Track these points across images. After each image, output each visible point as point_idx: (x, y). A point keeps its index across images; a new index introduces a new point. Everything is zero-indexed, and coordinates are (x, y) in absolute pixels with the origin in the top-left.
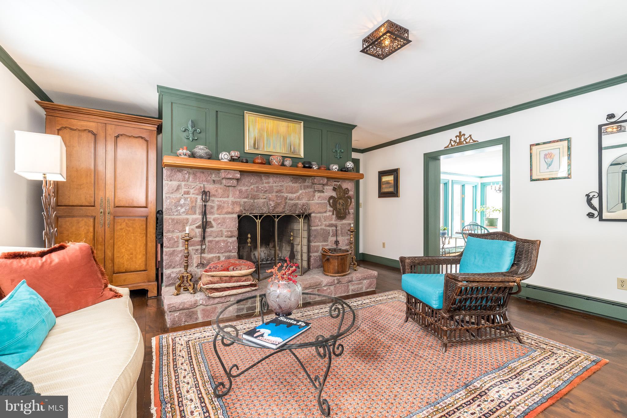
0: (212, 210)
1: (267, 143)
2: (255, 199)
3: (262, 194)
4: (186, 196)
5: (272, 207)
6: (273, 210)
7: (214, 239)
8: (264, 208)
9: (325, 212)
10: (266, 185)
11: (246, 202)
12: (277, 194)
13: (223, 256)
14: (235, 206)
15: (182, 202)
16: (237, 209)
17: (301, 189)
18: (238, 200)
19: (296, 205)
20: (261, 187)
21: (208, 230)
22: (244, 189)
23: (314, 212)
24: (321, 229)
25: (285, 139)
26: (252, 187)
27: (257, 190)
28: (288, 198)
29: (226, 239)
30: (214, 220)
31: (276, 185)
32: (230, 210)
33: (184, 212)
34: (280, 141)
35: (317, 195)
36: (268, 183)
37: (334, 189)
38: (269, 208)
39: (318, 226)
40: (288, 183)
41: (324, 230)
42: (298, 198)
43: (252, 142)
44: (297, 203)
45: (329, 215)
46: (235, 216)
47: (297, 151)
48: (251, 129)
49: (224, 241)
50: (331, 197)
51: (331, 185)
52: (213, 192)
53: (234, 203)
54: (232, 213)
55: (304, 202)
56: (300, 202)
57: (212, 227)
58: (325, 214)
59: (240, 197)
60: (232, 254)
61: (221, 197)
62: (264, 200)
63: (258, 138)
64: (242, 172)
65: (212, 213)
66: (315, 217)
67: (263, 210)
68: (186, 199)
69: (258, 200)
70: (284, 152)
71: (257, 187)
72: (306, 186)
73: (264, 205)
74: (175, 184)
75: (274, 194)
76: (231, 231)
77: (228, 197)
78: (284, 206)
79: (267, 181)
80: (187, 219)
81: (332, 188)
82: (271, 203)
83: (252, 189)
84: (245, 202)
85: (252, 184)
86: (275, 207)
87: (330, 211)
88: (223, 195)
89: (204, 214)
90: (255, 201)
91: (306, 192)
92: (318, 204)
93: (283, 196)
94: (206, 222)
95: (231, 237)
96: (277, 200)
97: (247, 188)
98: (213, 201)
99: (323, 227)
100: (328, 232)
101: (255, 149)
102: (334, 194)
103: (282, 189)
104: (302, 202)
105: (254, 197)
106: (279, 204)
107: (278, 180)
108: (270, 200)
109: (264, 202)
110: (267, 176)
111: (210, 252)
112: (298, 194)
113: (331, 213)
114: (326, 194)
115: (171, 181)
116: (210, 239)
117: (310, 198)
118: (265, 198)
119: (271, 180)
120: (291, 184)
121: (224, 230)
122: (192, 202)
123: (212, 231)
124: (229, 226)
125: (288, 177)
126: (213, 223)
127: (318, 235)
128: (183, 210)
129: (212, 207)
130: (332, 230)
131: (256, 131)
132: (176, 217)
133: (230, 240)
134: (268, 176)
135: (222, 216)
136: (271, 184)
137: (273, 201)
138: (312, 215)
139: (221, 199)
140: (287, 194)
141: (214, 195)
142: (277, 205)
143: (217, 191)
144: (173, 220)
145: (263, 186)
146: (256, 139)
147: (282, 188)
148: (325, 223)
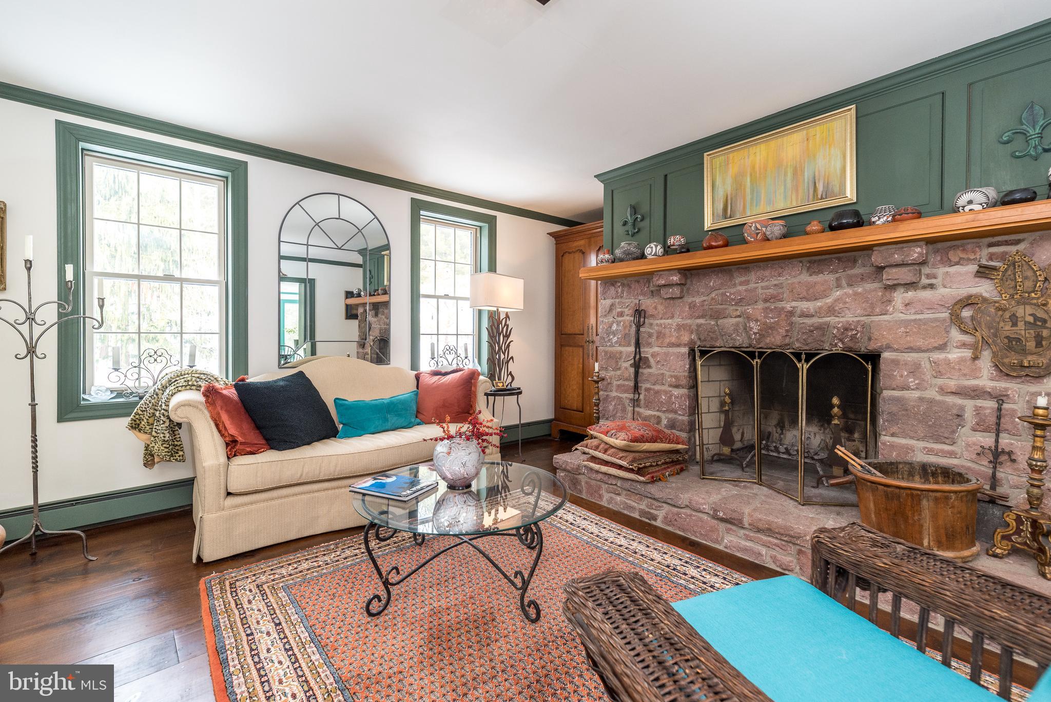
0: (650, 340)
1: (752, 199)
2: (717, 318)
3: (734, 307)
4: (620, 319)
5: (755, 334)
6: (758, 341)
7: (652, 387)
8: (738, 335)
9: (942, 348)
10: (743, 288)
11: (702, 324)
12: (768, 304)
13: (666, 418)
14: (682, 333)
15: (614, 327)
16: (686, 338)
17: (839, 286)
18: (689, 321)
19: (822, 329)
20: (731, 294)
21: (644, 371)
22: (698, 300)
23: (889, 347)
24: (921, 399)
25: (797, 172)
26: (713, 295)
27: (722, 301)
28: (798, 312)
29: (670, 389)
30: (652, 356)
31: (763, 284)
32: (673, 340)
33: (616, 342)
34: (785, 181)
35: (900, 297)
36: (747, 282)
37: (984, 272)
38: (749, 338)
39: (906, 388)
40: (798, 277)
41: (931, 402)
42: (831, 311)
43: (720, 206)
44: (828, 325)
45: (962, 360)
46: (685, 350)
47: (836, 189)
48: (718, 182)
49: (666, 392)
50: (968, 302)
51: (969, 259)
52: (651, 311)
53: (679, 327)
54: (679, 346)
55: (851, 320)
56: (837, 319)
57: (649, 367)
58: (937, 356)
59: (691, 317)
60: (680, 418)
61: (661, 318)
62: (738, 319)
63: (732, 194)
64: (687, 272)
65: (649, 345)
66: (896, 362)
67: (735, 340)
68: (618, 323)
69: (725, 321)
70: (794, 204)
71: (724, 294)
72: (856, 276)
73: (736, 330)
74: (608, 302)
75: (760, 305)
76: (676, 377)
77: (672, 317)
78: (787, 331)
79: (743, 279)
80: (621, 352)
81: (974, 268)
82: (752, 325)
83: (713, 299)
84: (699, 326)
85: (713, 289)
86: (762, 335)
87: (964, 345)
88: (665, 314)
89: (638, 344)
90: (720, 322)
91: (856, 294)
92: (906, 323)
93: (783, 308)
94: (640, 358)
95: (677, 386)
96: (766, 317)
97: (705, 298)
98: (651, 324)
99: (932, 394)
100: (955, 412)
101: (726, 218)
102: (985, 289)
103: (778, 294)
104: (841, 320)
105: (717, 315)
106: (771, 328)
107: (767, 273)
108: (749, 318)
109: (737, 324)
110: (742, 268)
111: (647, 407)
112: (829, 300)
113: (968, 353)
114: (942, 291)
115: (605, 299)
116: (648, 386)
117: (872, 306)
118: (739, 316)
119: (752, 276)
120: (805, 277)
121: (668, 373)
122: (625, 328)
123: (650, 374)
124: (673, 367)
125: (795, 261)
126: (651, 360)
127: (903, 415)
128: (615, 339)
129: (650, 335)
130: (978, 409)
131: (729, 181)
132: (610, 349)
133: (676, 392)
134: (746, 268)
135: (665, 350)
136: (752, 285)
137: (757, 321)
138: (886, 355)
139: (662, 321)
140: (794, 304)
141: (652, 316)
142: (767, 329)
143: (656, 308)
144: (606, 352)
145: (732, 291)
146: (729, 198)
147: (781, 290)
148: (940, 382)
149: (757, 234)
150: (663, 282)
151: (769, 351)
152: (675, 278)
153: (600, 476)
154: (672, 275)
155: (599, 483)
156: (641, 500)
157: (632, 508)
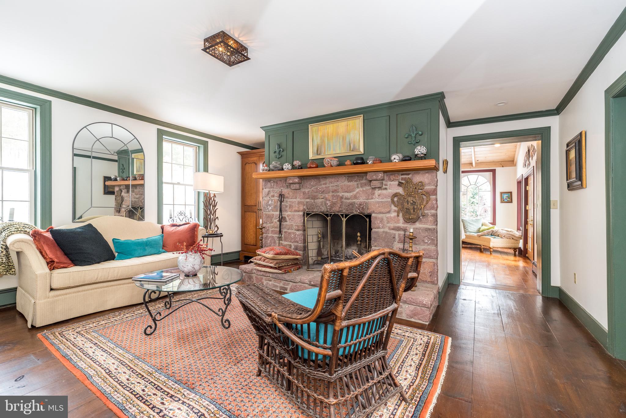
0: (286, 209)
1: (328, 148)
2: (314, 199)
3: (321, 194)
4: (272, 198)
5: (329, 206)
6: (330, 209)
7: (287, 231)
8: (322, 207)
9: (389, 212)
10: (324, 186)
11: (308, 202)
12: (333, 194)
13: (294, 245)
14: (300, 205)
15: (270, 202)
16: (301, 208)
17: (358, 187)
18: (303, 200)
19: (352, 204)
20: (320, 188)
21: (284, 223)
22: (307, 190)
23: (374, 212)
24: (383, 232)
25: (344, 138)
26: (313, 189)
27: (316, 191)
28: (344, 197)
29: (295, 231)
30: (287, 216)
31: (332, 185)
32: (296, 209)
33: (271, 210)
34: (340, 141)
35: (377, 192)
36: (326, 184)
37: (400, 184)
38: (327, 208)
39: (379, 228)
40: (343, 182)
41: (386, 233)
42: (355, 197)
43: (316, 149)
44: (354, 203)
45: (395, 217)
46: (301, 213)
47: (357, 148)
48: (314, 139)
49: (293, 233)
50: (396, 195)
51: (396, 179)
52: (286, 195)
53: (299, 203)
54: (299, 211)
55: (362, 201)
56: (357, 201)
57: (286, 221)
58: (388, 215)
59: (304, 198)
61: (291, 199)
62: (322, 200)
63: (320, 144)
64: (302, 178)
65: (286, 211)
66: (376, 218)
67: (321, 209)
68: (272, 200)
69: (318, 200)
70: (343, 152)
71: (317, 188)
72: (363, 183)
73: (322, 204)
74: (266, 190)
75: (331, 194)
76: (298, 226)
77: (296, 198)
78: (340, 205)
79: (324, 182)
80: (273, 215)
81: (397, 183)
82: (328, 202)
83: (312, 190)
84: (307, 202)
85: (313, 186)
86: (332, 206)
87: (395, 211)
88: (293, 196)
89: (281, 211)
90: (316, 200)
91: (363, 191)
92: (378, 202)
93: (339, 195)
94: (282, 217)
95: (298, 230)
96: (333, 199)
97: (309, 190)
98: (287, 201)
99: (387, 230)
100: (393, 236)
101: (318, 155)
102: (400, 190)
103: (337, 189)
104: (359, 201)
105: (314, 198)
106: (334, 204)
107: (333, 180)
108: (326, 199)
109: (322, 202)
110: (324, 177)
111: (285, 240)
112: (355, 193)
113: (396, 214)
114: (389, 191)
115: (265, 188)
116: (286, 230)
117: (369, 196)
118: (323, 198)
119: (328, 181)
120: (347, 183)
121: (294, 224)
122: (275, 203)
123: (286, 225)
124: (296, 221)
125: (343, 176)
126: (287, 218)
127: (378, 238)
128: (270, 208)
129: (286, 206)
130: (399, 234)
131: (319, 138)
132: (268, 213)
133: (298, 233)
134: (325, 177)
135: (293, 213)
136: (328, 185)
137: (329, 200)
138: (373, 215)
139: (292, 200)
140: (343, 194)
141: (287, 197)
142: (333, 204)
143: (289, 194)
144: (266, 215)
145: (320, 187)
146: (319, 146)
147: (338, 188)
148: (389, 225)
149: (328, 163)
150: (291, 182)
151: (333, 213)
152: (297, 180)
153: (262, 273)
154: (295, 179)
155: (261, 276)
156: (280, 282)
157: (277, 286)
